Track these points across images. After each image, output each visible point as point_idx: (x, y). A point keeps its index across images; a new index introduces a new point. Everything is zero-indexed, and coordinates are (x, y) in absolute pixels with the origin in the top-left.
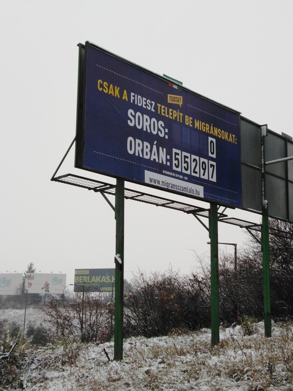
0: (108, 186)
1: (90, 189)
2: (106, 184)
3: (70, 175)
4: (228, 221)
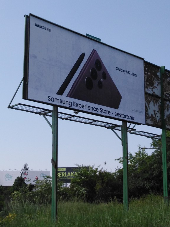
1: (36, 113)
2: (46, 110)
4: (137, 133)
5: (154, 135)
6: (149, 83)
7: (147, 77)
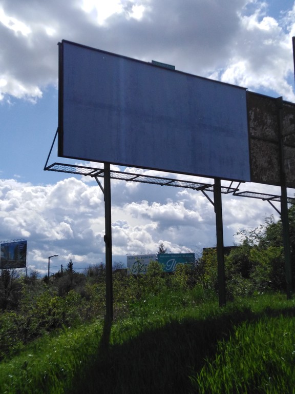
0: (99, 171)
1: (85, 175)
2: (96, 169)
4: (243, 194)
5: (270, 197)
6: (258, 122)
7: (255, 114)
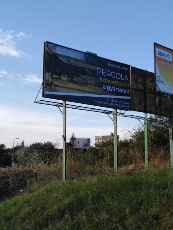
1: (53, 105)
2: (59, 103)
3: (41, 100)
4: (126, 116)
5: (139, 117)
6: (135, 82)
7: (134, 77)
